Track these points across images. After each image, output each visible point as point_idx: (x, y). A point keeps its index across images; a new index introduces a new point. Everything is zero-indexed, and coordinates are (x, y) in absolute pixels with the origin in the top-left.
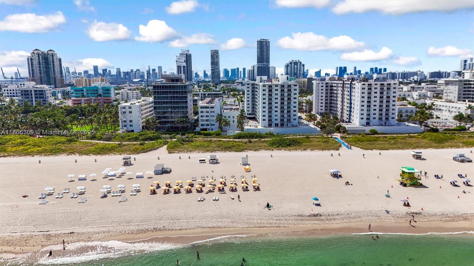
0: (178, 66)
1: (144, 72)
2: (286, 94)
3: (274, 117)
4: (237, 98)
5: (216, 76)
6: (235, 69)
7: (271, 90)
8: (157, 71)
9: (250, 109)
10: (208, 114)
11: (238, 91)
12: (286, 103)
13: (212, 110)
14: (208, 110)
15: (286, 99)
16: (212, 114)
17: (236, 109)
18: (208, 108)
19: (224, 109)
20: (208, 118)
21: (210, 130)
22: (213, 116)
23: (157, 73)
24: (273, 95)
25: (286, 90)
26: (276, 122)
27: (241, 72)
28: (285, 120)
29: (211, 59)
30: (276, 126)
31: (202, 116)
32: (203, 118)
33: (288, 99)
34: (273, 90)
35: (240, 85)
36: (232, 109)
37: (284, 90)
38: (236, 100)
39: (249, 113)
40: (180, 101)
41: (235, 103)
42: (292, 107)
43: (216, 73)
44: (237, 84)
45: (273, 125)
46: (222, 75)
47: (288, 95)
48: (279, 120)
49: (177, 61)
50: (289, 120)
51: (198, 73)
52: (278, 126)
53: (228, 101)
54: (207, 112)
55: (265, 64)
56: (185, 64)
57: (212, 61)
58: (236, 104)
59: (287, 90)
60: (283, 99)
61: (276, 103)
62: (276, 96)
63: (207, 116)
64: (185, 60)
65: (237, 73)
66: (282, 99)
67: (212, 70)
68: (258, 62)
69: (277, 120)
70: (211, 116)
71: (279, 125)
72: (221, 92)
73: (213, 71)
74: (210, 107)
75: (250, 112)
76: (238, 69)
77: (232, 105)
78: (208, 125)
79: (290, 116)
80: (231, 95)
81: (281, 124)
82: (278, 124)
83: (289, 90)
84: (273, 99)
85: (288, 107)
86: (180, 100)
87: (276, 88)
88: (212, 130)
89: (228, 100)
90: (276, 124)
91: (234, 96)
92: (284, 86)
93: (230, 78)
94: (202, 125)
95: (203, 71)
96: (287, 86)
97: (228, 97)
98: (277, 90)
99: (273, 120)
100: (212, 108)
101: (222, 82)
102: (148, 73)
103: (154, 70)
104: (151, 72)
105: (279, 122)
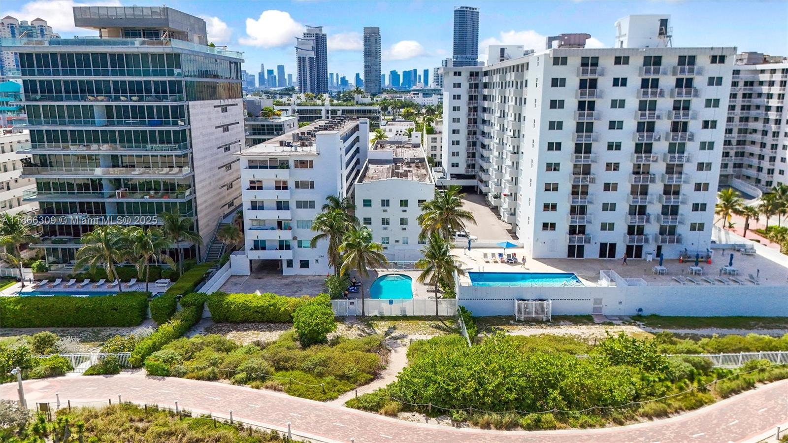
0: (299, 58)
1: (254, 76)
2: (665, 104)
3: (596, 216)
4: (417, 123)
5: (374, 78)
6: (409, 71)
7: (593, 84)
8: (276, 73)
9: (462, 160)
10: (283, 195)
11: (417, 106)
12: (661, 147)
13: (304, 175)
14: (282, 175)
15: (663, 125)
16: (305, 195)
17: (413, 161)
18: (284, 165)
19: (372, 162)
20: (284, 215)
21: (296, 264)
22: (311, 205)
23: (275, 77)
24: (602, 105)
25: (667, 82)
26: (608, 237)
27: (420, 76)
28: (652, 229)
29: (365, 45)
30: (602, 254)
31: (255, 206)
32: (261, 215)
33: (675, 127)
34: (605, 83)
35: (421, 95)
36: (401, 160)
37: (655, 83)
38: (414, 127)
39: (456, 171)
40: (152, 133)
41: (410, 136)
42: (689, 168)
43: (373, 74)
44: (414, 94)
45: (592, 251)
46: (387, 82)
47: (676, 108)
48: (621, 228)
49: (297, 48)
50: (669, 233)
51: (347, 79)
52: (612, 254)
53: (390, 130)
54: (282, 186)
55: (468, 55)
56: (312, 54)
57: (366, 49)
58: (414, 140)
59: (674, 83)
60: (651, 127)
61: (610, 147)
62: (617, 115)
63: (281, 206)
64: (314, 45)
65: (413, 78)
66: (646, 127)
67: (366, 66)
68: (455, 53)
69: (611, 227)
70: (301, 205)
71: (621, 251)
72: (377, 107)
73: (368, 69)
74: (292, 164)
75: (462, 170)
76: (415, 71)
77: (399, 144)
78: (283, 246)
79: (674, 211)
80: (399, 115)
81: (629, 249)
82: (613, 246)
83: (687, 84)
84: (601, 127)
85: (670, 170)
86: (151, 124)
87: (621, 71)
88: (305, 264)
89: (391, 127)
90: (603, 246)
91: (407, 117)
92: (657, 61)
93: (401, 87)
94: (259, 245)
95: (355, 75)
96: (676, 61)
97: (394, 120)
98: (624, 82)
99: (593, 229)
100: (303, 164)
101: (385, 90)
102: (261, 75)
103: (270, 72)
104: (266, 76)
105: (619, 237)
